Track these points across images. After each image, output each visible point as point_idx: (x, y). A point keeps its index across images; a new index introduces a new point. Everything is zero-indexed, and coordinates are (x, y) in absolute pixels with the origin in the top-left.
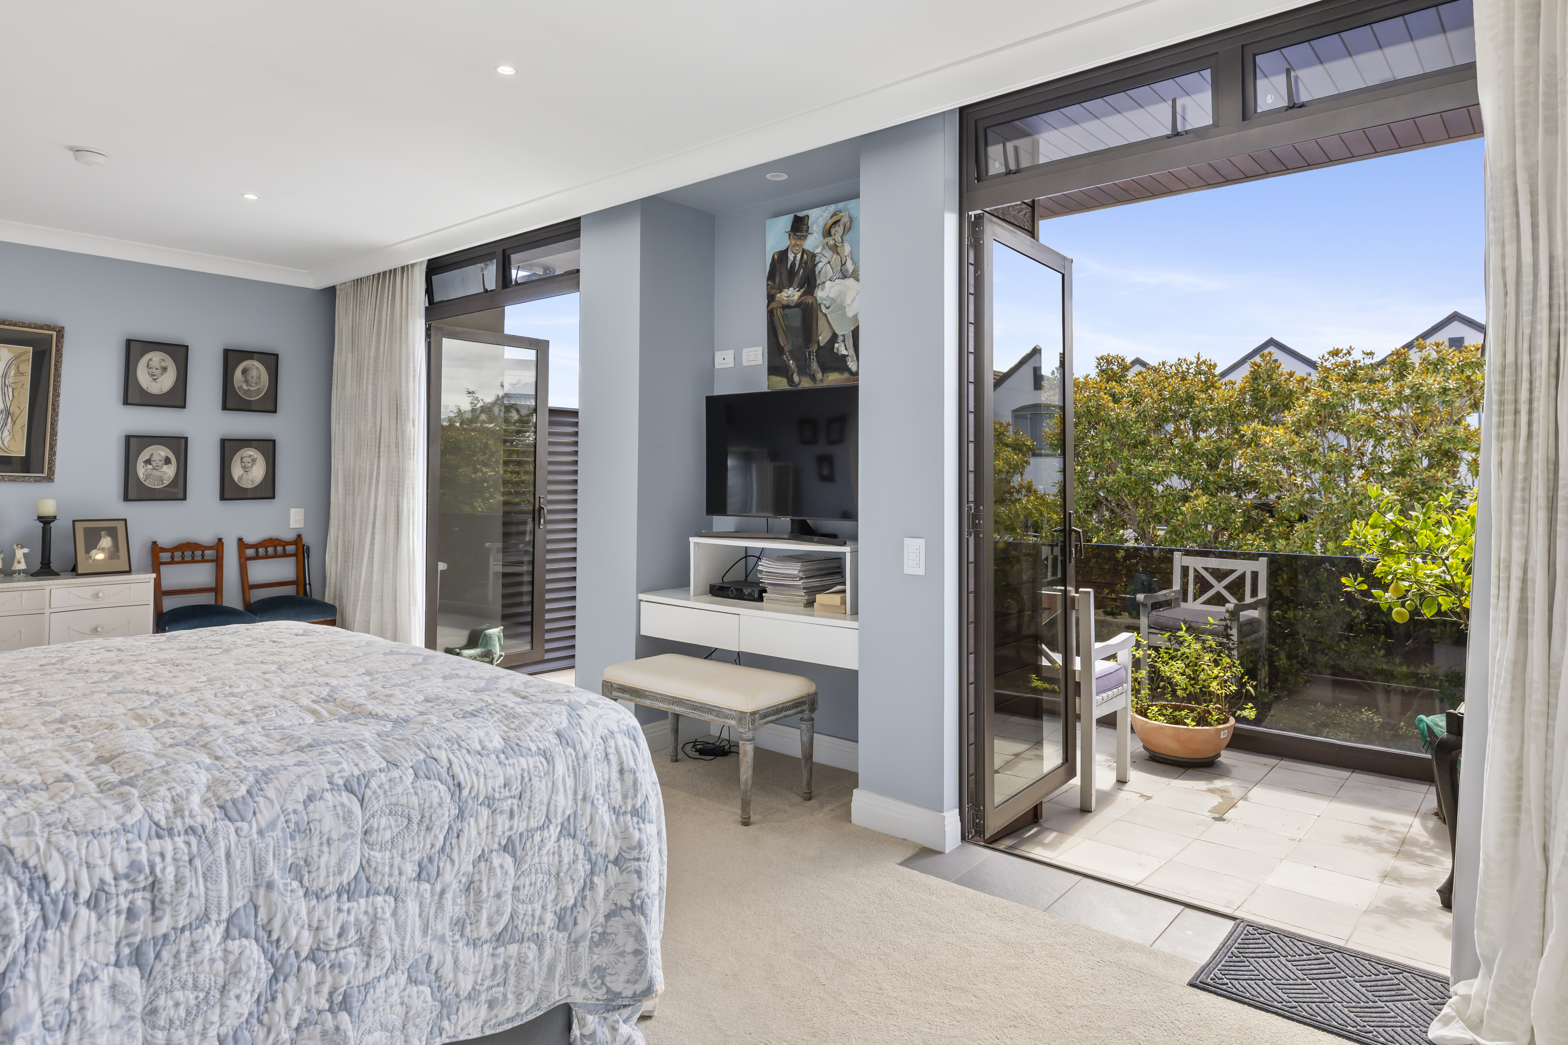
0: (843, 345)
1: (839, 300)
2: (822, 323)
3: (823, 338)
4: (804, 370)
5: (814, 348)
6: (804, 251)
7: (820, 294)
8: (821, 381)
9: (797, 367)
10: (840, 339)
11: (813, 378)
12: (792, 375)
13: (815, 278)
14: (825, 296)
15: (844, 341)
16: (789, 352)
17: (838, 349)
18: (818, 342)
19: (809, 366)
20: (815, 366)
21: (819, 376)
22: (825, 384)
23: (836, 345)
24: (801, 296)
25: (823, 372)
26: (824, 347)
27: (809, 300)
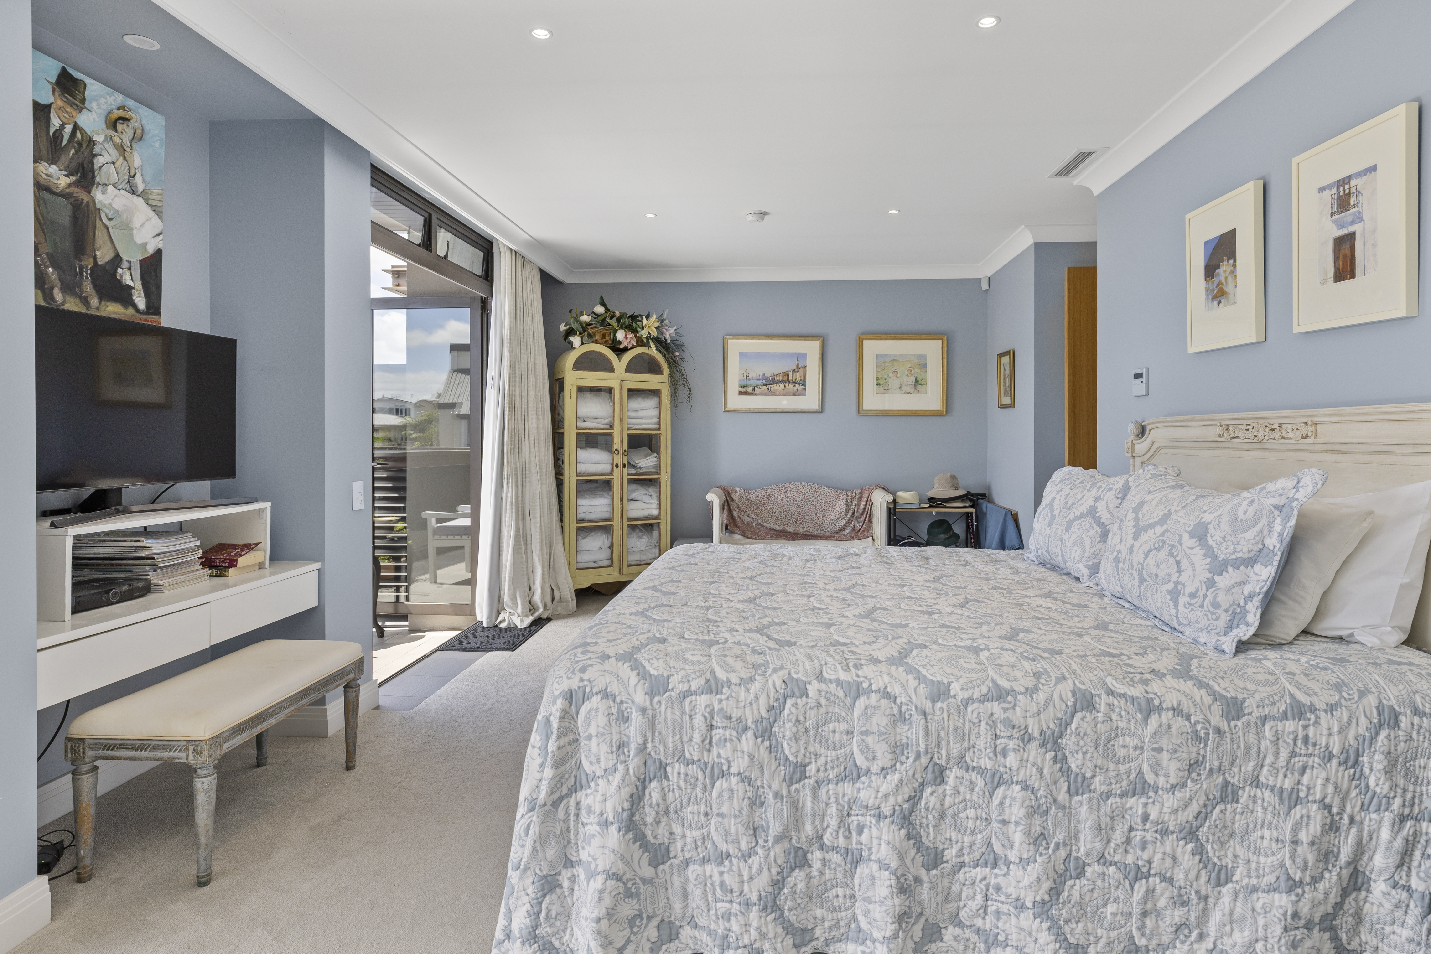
0: (128, 274)
1: (125, 216)
2: (100, 235)
3: (103, 256)
4: (70, 288)
5: (90, 263)
6: (76, 127)
7: (98, 195)
8: (97, 309)
9: (61, 280)
10: (125, 265)
11: (86, 302)
12: (52, 288)
13: (93, 172)
14: (107, 202)
15: (130, 268)
16: (47, 254)
17: (121, 276)
18: (95, 258)
19: (80, 286)
20: (88, 287)
21: (94, 301)
22: (102, 313)
23: (119, 270)
24: (69, 185)
25: (101, 299)
26: (103, 267)
27: (83, 195)
